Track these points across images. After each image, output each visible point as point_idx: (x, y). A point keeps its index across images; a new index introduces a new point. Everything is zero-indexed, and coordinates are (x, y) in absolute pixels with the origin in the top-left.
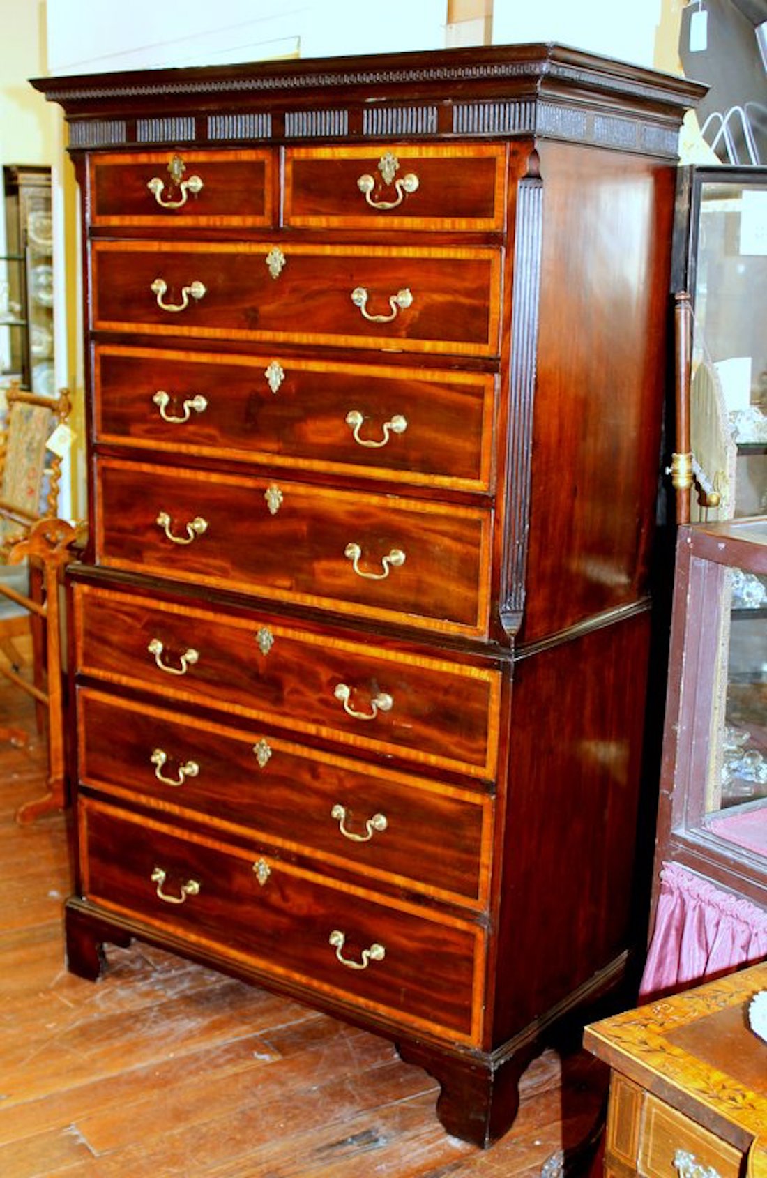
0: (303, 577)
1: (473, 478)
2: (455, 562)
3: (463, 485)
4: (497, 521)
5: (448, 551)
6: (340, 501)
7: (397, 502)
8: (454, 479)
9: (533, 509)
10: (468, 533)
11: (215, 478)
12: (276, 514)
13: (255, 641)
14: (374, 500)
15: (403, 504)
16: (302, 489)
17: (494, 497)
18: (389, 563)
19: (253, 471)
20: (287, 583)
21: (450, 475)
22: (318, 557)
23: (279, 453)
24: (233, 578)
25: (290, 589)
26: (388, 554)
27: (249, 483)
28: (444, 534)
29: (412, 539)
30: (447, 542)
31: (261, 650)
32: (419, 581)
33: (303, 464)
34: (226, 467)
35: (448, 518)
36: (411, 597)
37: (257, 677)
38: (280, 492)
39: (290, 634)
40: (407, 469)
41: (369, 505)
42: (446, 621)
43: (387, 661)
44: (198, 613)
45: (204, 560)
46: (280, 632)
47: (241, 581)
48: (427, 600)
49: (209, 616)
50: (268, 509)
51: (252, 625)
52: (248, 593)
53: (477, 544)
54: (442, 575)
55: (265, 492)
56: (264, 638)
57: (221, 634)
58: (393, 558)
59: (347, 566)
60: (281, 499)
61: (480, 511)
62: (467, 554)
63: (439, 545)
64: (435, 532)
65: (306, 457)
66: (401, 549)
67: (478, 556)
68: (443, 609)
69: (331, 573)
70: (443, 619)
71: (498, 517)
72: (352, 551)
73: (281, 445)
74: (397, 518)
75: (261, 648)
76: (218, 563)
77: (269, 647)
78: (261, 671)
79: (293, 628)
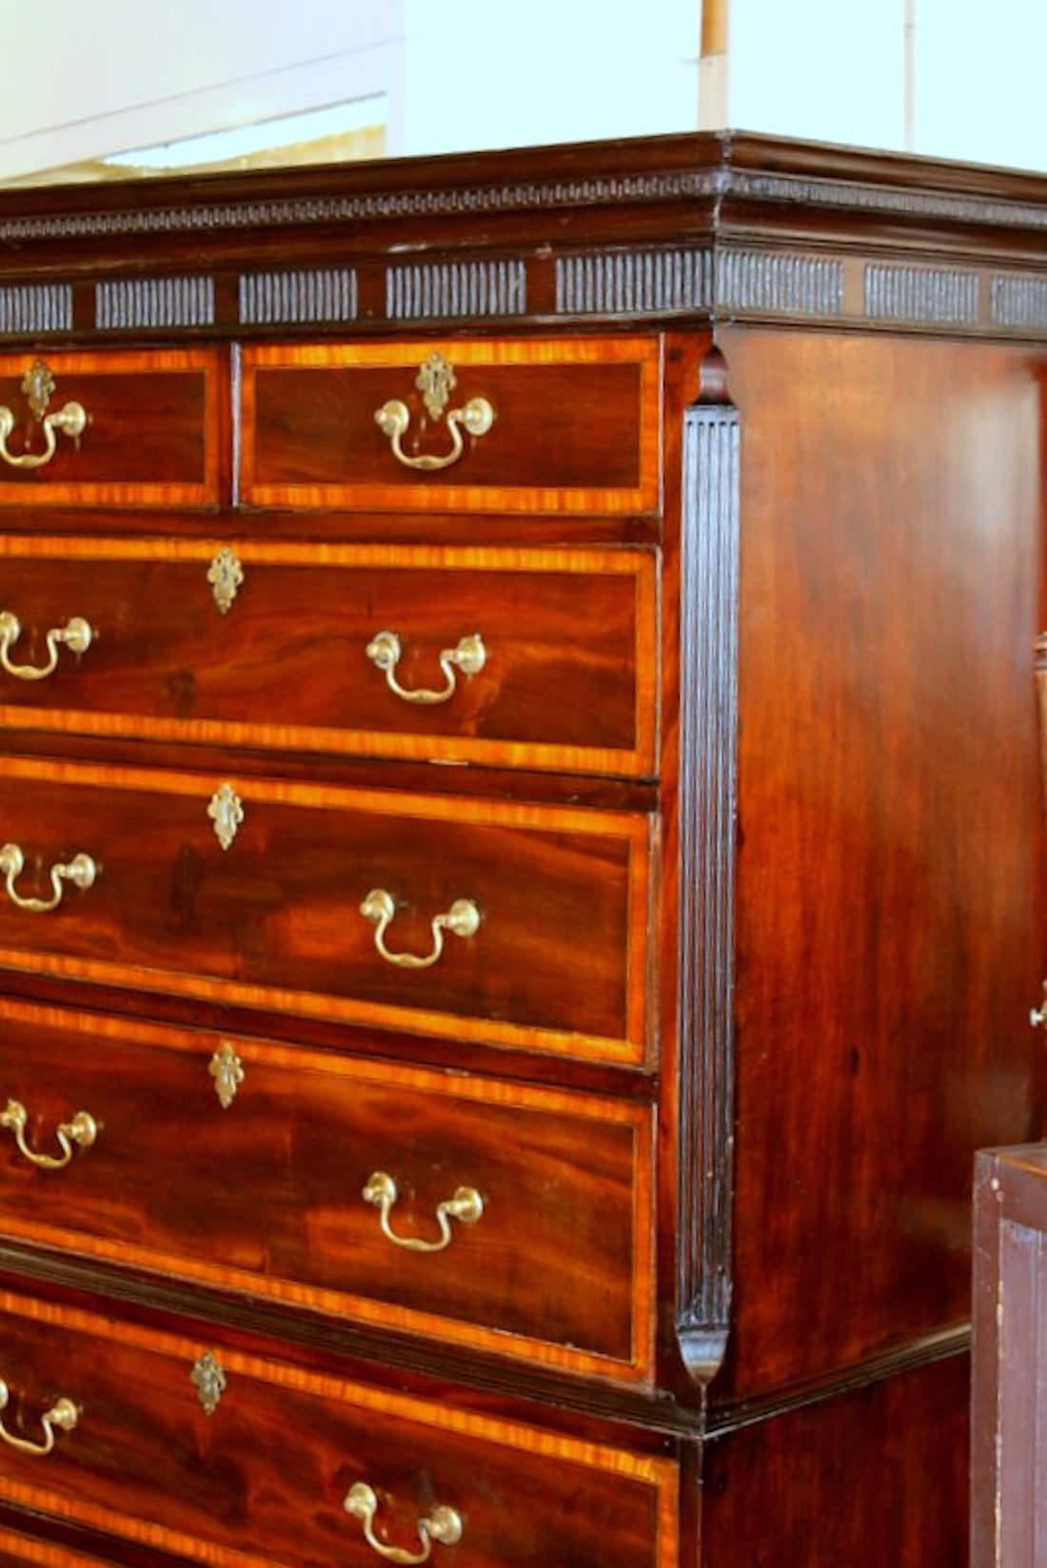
0: (285, 1243)
1: (612, 1035)
2: (583, 1217)
3: (591, 1048)
4: (664, 1129)
5: (567, 1191)
6: (357, 1082)
7: (468, 1082)
8: (576, 1037)
9: (740, 1103)
10: (605, 1154)
11: (114, 1028)
12: (231, 1107)
13: (190, 1384)
14: (422, 1079)
15: (478, 1089)
16: (281, 1055)
17: (654, 1076)
18: (451, 1218)
19: (187, 1014)
20: (254, 1257)
21: (567, 1027)
22: (313, 1203)
23: (236, 977)
24: (150, 1245)
25: (259, 1270)
26: (449, 1197)
27: (179, 1040)
28: (557, 1154)
29: (497, 1164)
30: (566, 1171)
31: (201, 1405)
32: (513, 1257)
33: (283, 1000)
34: (132, 1005)
35: (564, 1120)
36: (499, 1293)
37: (194, 1463)
38: (238, 1061)
39: (258, 1368)
40: (483, 1014)
41: (411, 1090)
42: (569, 1346)
43: (451, 1433)
44: (78, 1320)
45: (93, 1205)
46: (238, 1363)
47: (166, 1250)
48: (527, 1299)
49: (100, 1326)
50: (216, 1095)
51: (183, 1348)
52: (180, 1277)
53: (626, 1181)
54: (557, 1245)
55: (210, 1059)
56: (207, 1375)
57: (124, 1366)
58: (458, 1207)
59: (369, 1222)
60: (241, 1074)
61: (630, 1106)
62: (608, 1198)
63: (551, 1180)
64: (542, 1150)
65: (287, 986)
66: (474, 1187)
67: (628, 1204)
68: (563, 1319)
69: (340, 1236)
70: (563, 1340)
71: (665, 1119)
72: (378, 1189)
73: (239, 959)
74: (466, 1120)
75: (202, 1398)
76: (121, 1211)
77: (217, 1397)
78: (202, 1450)
79: (265, 1356)
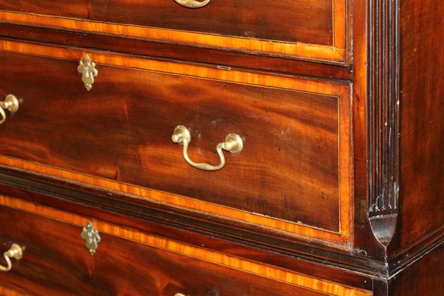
0: (127, 164)
1: (323, 43)
2: (307, 151)
3: (310, 52)
4: (357, 98)
5: (295, 135)
6: (164, 74)
7: (230, 73)
8: (299, 45)
9: (405, 80)
10: (320, 113)
11: (22, 48)
12: (92, 90)
13: (81, 239)
14: (203, 72)
15: (237, 77)
16: (118, 61)
17: (351, 67)
18: (224, 151)
19: (63, 39)
20: (111, 172)
21: (293, 40)
22: (142, 142)
23: (89, 17)
24: (53, 164)
25: (114, 178)
26: (223, 140)
27: (60, 53)
28: (289, 114)
29: (252, 120)
30: (294, 125)
31: (88, 250)
32: (263, 173)
33: (117, 29)
34: (32, 35)
35: (293, 94)
36: (255, 193)
37: (86, 278)
38: (94, 64)
39: (117, 231)
40: (239, 33)
41: (196, 78)
42: (299, 223)
43: (230, 269)
44: (18, 204)
45: (21, 144)
46: (106, 228)
47: (62, 167)
48: (272, 196)
49: (30, 207)
50: (83, 84)
51: (76, 220)
52: (71, 182)
53: (333, 129)
54: (291, 166)
55: (78, 64)
56: (90, 234)
57: (45, 228)
58: (229, 145)
59: (176, 153)
60: (96, 72)
61: (333, 85)
62: (321, 140)
63: (285, 129)
64: (279, 112)
65: (119, 21)
66: (238, 134)
67: (335, 143)
68: (295, 207)
69: (160, 161)
70: (296, 220)
71: (358, 92)
72: (180, 135)
73: (90, 6)
74: (231, 95)
75: (87, 246)
76: (36, 146)
77: (96, 246)
78: (90, 272)
79: (121, 225)
